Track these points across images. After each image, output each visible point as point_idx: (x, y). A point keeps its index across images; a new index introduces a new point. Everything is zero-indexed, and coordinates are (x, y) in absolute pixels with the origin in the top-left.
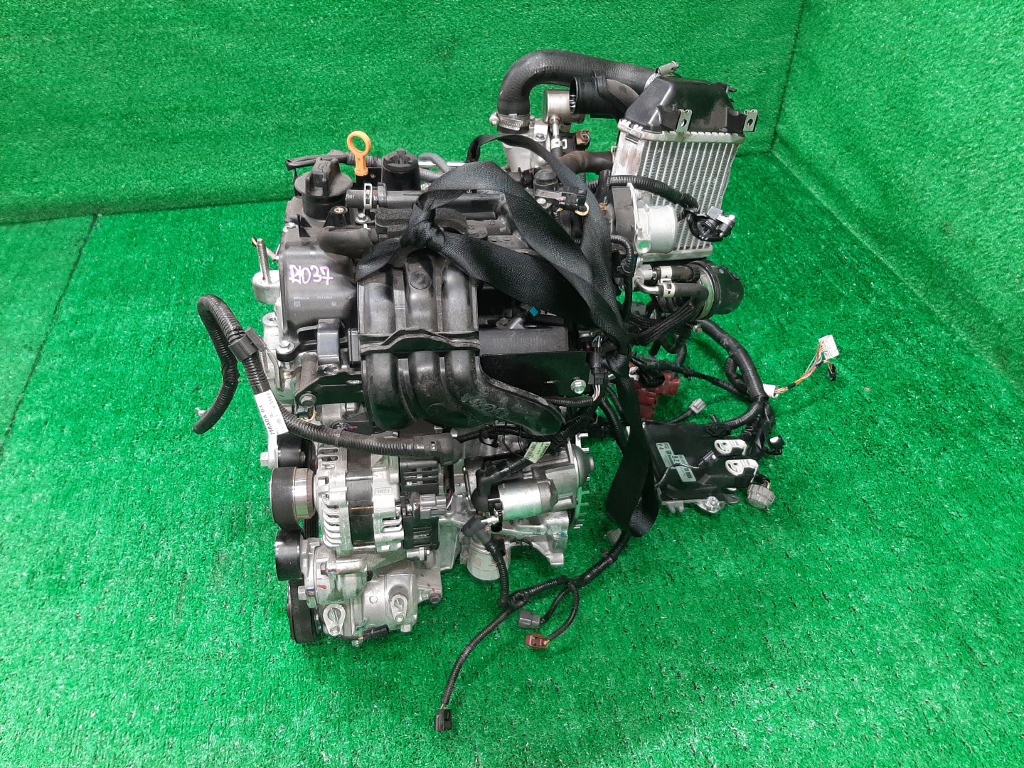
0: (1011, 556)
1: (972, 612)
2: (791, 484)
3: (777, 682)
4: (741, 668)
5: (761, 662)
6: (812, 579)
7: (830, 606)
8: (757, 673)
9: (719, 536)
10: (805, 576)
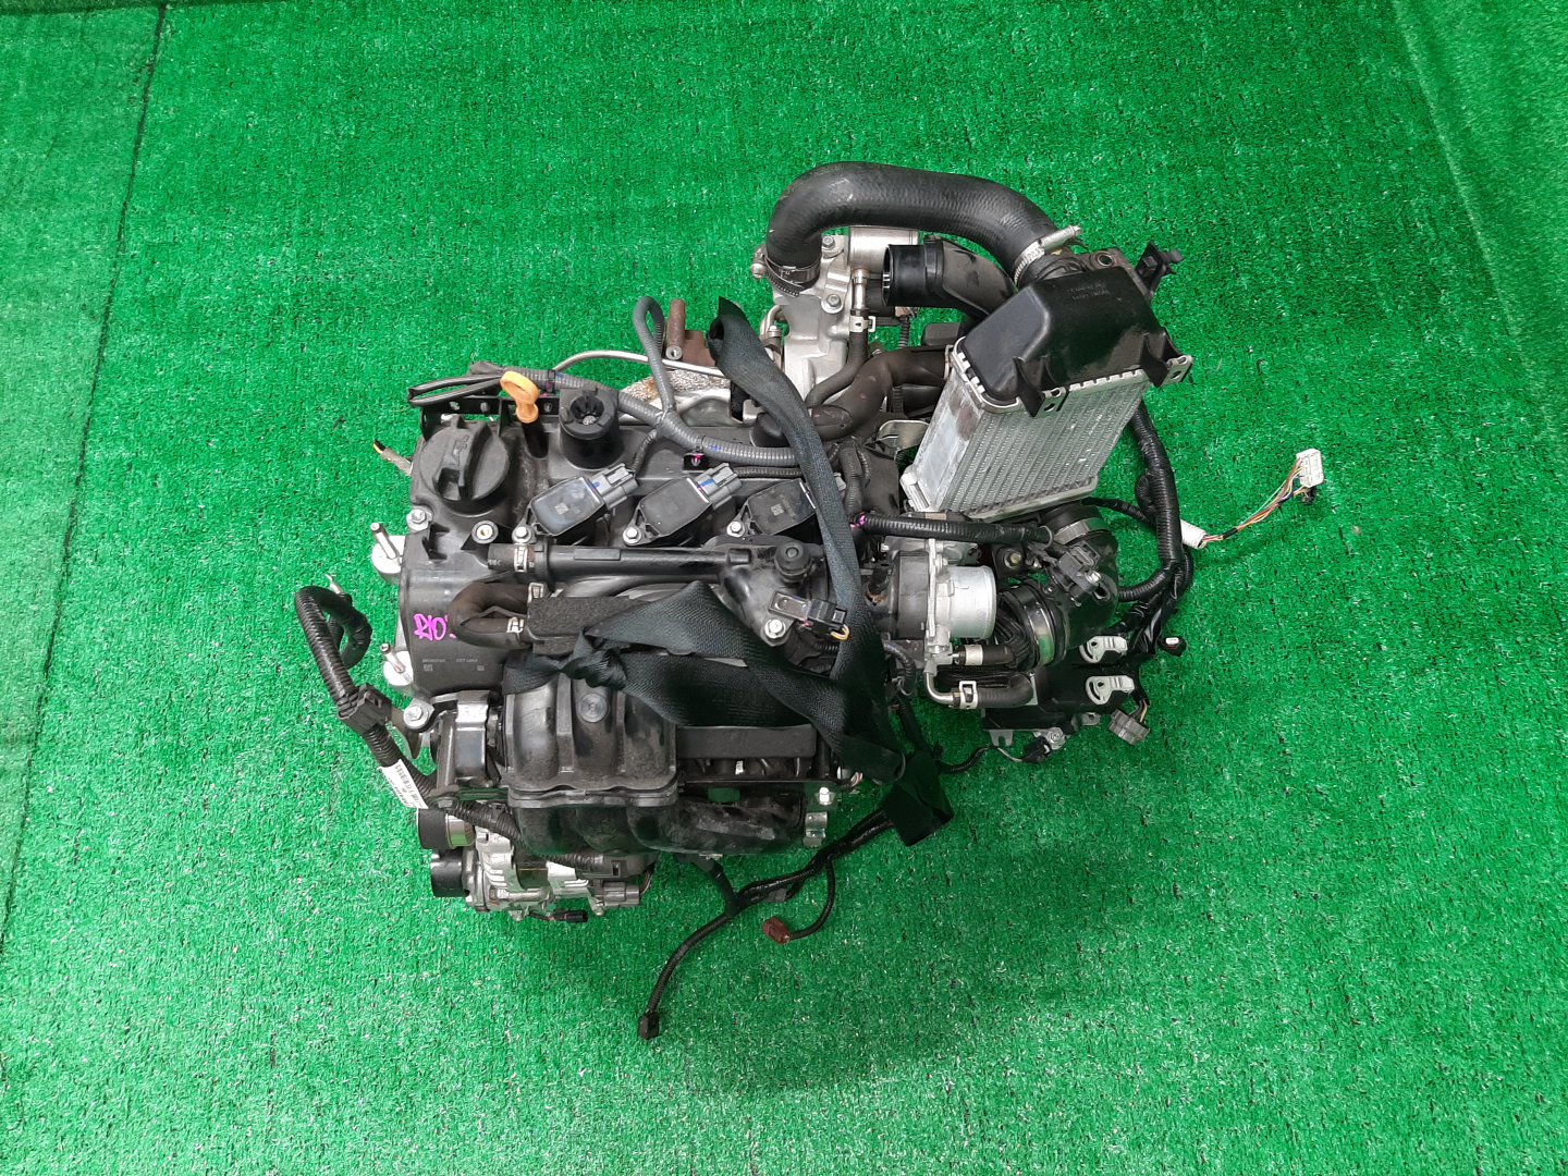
0: (1461, 861)
1: (1371, 942)
2: (1182, 698)
3: (1076, 1009)
4: (1036, 983)
5: (1064, 977)
6: (1166, 862)
7: (1178, 907)
8: (1053, 994)
9: (1056, 777)
10: (1157, 857)
